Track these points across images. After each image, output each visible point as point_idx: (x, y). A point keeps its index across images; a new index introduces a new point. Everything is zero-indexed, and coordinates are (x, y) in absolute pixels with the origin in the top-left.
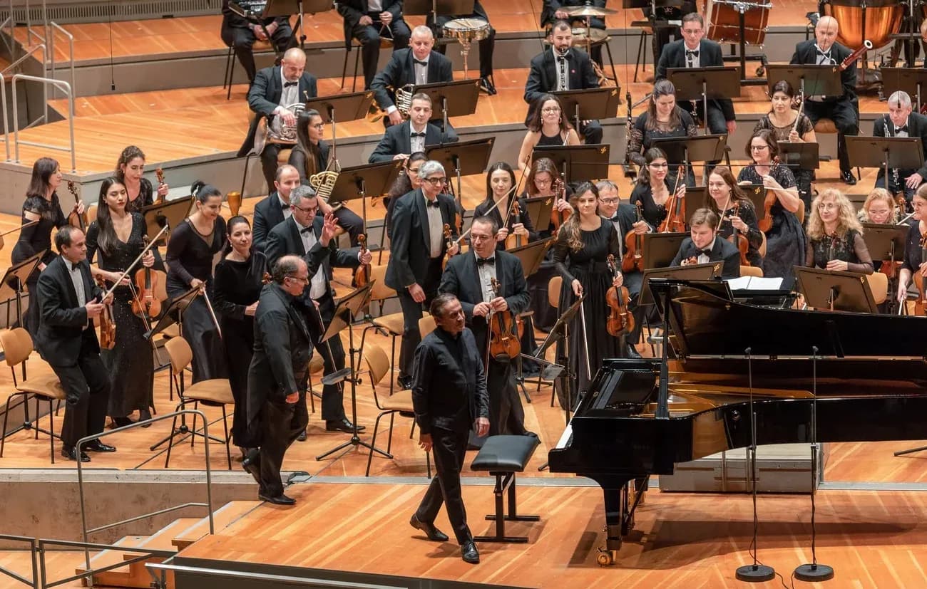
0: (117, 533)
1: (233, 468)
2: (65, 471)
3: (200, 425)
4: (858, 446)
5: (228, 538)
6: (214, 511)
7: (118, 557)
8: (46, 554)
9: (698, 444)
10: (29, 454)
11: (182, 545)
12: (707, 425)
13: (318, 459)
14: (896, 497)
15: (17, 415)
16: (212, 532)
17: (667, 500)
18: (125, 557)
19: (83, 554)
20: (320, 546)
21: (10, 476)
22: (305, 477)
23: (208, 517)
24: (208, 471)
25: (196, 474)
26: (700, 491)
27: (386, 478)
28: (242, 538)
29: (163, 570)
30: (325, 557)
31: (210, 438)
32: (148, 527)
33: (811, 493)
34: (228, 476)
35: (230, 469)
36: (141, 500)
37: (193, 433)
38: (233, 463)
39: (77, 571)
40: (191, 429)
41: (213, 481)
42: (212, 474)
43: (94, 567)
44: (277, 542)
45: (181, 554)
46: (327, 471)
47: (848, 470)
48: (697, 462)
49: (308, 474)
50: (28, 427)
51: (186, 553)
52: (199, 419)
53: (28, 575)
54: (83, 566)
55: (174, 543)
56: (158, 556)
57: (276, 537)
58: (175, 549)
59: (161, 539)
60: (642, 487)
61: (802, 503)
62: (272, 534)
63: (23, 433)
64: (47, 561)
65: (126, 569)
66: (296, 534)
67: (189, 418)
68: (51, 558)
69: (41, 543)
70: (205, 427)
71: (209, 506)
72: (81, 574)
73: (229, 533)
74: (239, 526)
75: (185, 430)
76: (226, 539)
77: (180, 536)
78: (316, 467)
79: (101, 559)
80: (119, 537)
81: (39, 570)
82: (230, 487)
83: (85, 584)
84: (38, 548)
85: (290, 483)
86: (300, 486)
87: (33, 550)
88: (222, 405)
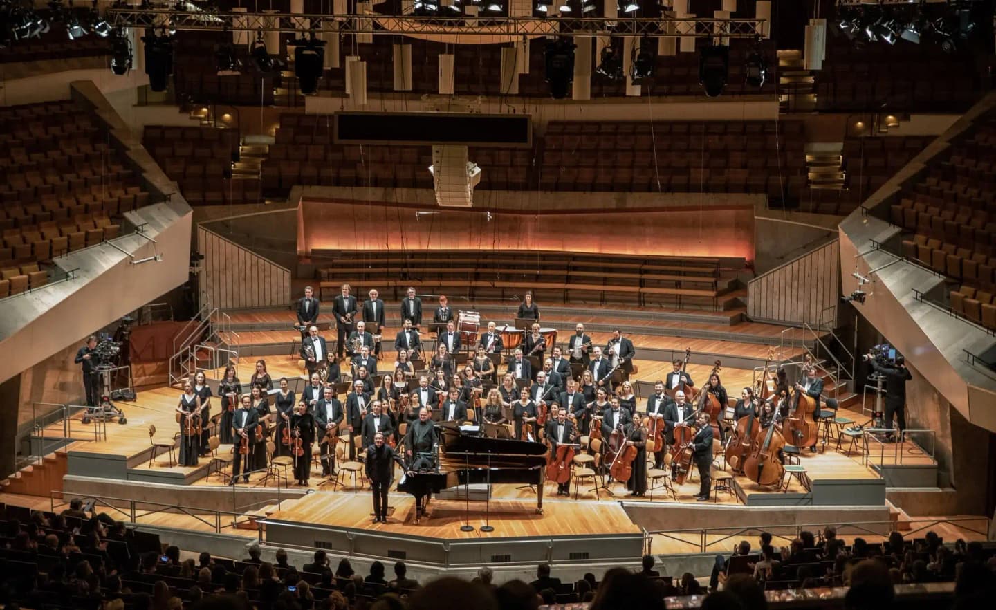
0: (246, 510)
3: (277, 472)
4: (504, 485)
6: (281, 502)
7: (246, 518)
8: (221, 516)
9: (449, 483)
10: (216, 481)
11: (269, 514)
12: (452, 476)
13: (318, 485)
14: (516, 503)
15: (213, 467)
16: (279, 510)
17: (438, 502)
18: (249, 518)
19: (234, 517)
20: (316, 516)
22: (314, 491)
23: (278, 504)
25: (275, 489)
26: (449, 499)
27: (341, 493)
28: (290, 512)
29: (262, 523)
30: (318, 520)
32: (257, 508)
33: (487, 501)
36: (256, 498)
37: (275, 475)
40: (274, 473)
41: (280, 492)
42: (280, 489)
43: (237, 521)
45: (269, 518)
46: (321, 489)
47: (499, 493)
48: (448, 489)
50: (217, 472)
51: (270, 517)
53: (214, 524)
54: (233, 521)
55: (266, 513)
56: (260, 518)
57: (301, 512)
58: (266, 515)
59: (261, 512)
60: (429, 497)
61: (484, 504)
63: (215, 473)
65: (248, 522)
68: (222, 518)
69: (219, 512)
70: (279, 473)
71: (279, 501)
72: (232, 524)
73: (285, 510)
74: (289, 508)
75: (271, 474)
76: (284, 513)
77: (268, 511)
78: (316, 488)
79: (240, 519)
80: (246, 511)
81: (218, 522)
82: (287, 494)
83: (234, 528)
84: (218, 514)
85: (307, 493)
86: (311, 494)
87: (216, 515)
88: (285, 465)
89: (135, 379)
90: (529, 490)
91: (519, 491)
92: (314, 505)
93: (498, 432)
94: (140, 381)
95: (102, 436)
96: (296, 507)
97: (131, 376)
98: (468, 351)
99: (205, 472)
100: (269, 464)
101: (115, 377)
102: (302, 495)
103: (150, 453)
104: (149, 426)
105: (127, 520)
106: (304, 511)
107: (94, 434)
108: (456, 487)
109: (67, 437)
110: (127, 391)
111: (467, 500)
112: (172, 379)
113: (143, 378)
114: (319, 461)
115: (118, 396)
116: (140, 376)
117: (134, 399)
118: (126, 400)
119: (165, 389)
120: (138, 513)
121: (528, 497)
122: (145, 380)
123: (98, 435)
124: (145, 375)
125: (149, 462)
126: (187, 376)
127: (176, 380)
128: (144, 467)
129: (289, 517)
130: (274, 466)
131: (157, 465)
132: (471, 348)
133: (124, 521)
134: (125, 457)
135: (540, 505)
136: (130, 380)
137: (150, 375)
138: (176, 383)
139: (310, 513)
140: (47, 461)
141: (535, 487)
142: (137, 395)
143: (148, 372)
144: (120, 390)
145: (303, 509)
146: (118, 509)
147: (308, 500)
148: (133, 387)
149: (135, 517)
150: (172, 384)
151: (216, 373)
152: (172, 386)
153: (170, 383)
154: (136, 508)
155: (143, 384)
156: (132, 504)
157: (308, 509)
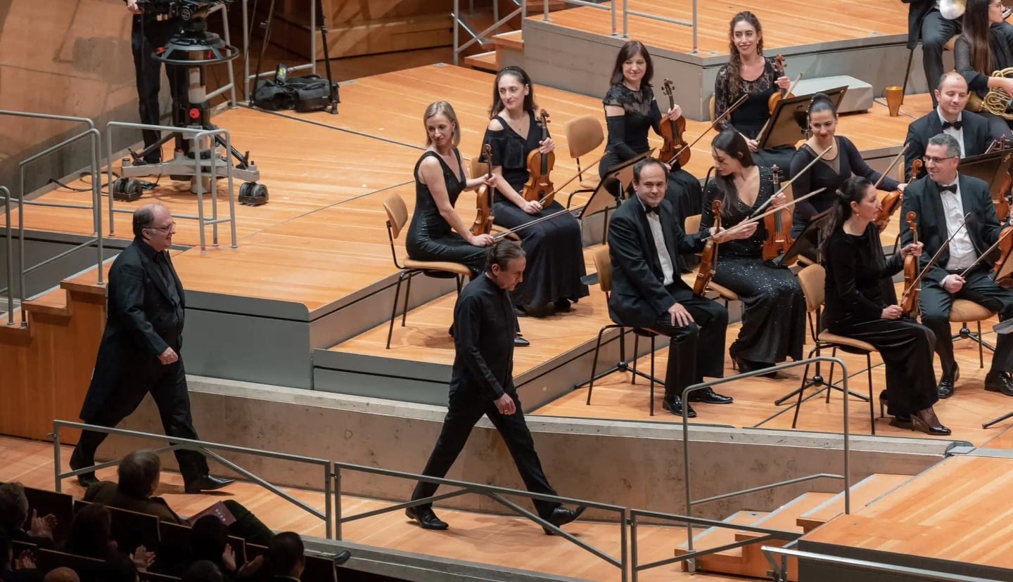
0: (730, 506)
1: (876, 432)
2: (667, 426)
3: (837, 378)
5: (868, 520)
6: (851, 486)
7: (728, 537)
8: (639, 529)
10: (621, 402)
11: (809, 525)
13: (985, 427)
15: (611, 352)
16: (847, 512)
18: (738, 537)
19: (684, 531)
20: (981, 537)
21: (598, 429)
22: (968, 449)
23: (844, 493)
24: (846, 434)
25: (830, 438)
28: (885, 521)
29: (784, 556)
30: (985, 551)
31: (850, 393)
32: (767, 502)
34: (869, 442)
35: (873, 433)
36: (761, 467)
37: (829, 386)
38: (877, 426)
39: (677, 552)
40: (826, 380)
41: (851, 448)
42: (850, 438)
43: (699, 547)
44: (929, 528)
45: (807, 538)
46: (996, 443)
49: (972, 445)
50: (623, 368)
51: (813, 536)
52: (837, 368)
53: (616, 554)
54: (684, 546)
55: (800, 522)
56: (779, 537)
57: (926, 523)
58: (800, 530)
59: (783, 518)
62: (922, 517)
63: (618, 376)
64: (639, 538)
65: (737, 552)
66: (952, 520)
67: (825, 367)
68: (645, 535)
69: (633, 513)
70: (845, 380)
71: (846, 479)
72: (681, 556)
73: (868, 513)
74: (883, 506)
75: (819, 382)
76: (865, 521)
77: (807, 515)
78: (981, 437)
79: (706, 539)
80: (731, 512)
81: (629, 549)
82: (872, 456)
83: (685, 568)
84: (629, 521)
85: (948, 455)
86: (960, 460)
87: (623, 522)
88: (867, 352)
89: (333, 32)
92: (969, 500)
94: (347, 39)
95: (224, 230)
96: (904, 506)
97: (320, 23)
99: (579, 370)
100: (809, 347)
101: (266, 24)
102: (929, 462)
103: (387, 298)
104: (385, 199)
105: (311, 529)
106: (938, 517)
107: (196, 225)
109: (105, 233)
110: (307, 76)
112: (464, 37)
113: (361, 30)
114: (991, 339)
115: (276, 90)
116: (349, 23)
117: (329, 102)
118: (302, 106)
119: (440, 68)
120: (350, 506)
122: (369, 38)
123: (209, 229)
124: (367, 19)
125: (385, 329)
126: (515, 24)
127: (478, 38)
128: (370, 345)
129: (884, 538)
130: (826, 353)
131: (412, 341)
133: (303, 533)
134: (301, 307)
136: (315, 34)
137: (386, 18)
138: (476, 49)
139: (962, 523)
140: (40, 315)
142: (340, 91)
143: (375, 9)
144: (282, 72)
145: (932, 512)
146: (284, 491)
147: (947, 481)
148: (327, 60)
149: (340, 521)
150: (464, 54)
151: (619, 12)
152: (462, 63)
153: (457, 49)
154: (343, 489)
155: (362, 50)
156: (328, 475)
157: (947, 512)
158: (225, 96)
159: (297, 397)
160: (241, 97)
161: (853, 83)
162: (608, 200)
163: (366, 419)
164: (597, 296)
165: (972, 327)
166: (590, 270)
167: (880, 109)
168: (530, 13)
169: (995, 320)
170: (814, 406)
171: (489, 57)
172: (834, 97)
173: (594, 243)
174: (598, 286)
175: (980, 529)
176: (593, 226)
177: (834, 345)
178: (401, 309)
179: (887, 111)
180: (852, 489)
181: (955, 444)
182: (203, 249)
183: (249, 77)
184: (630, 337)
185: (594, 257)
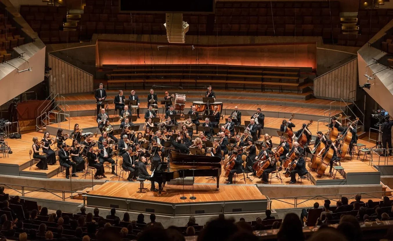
0: (77, 190)
4: (200, 177)
7: (77, 194)
9: (174, 177)
10: (61, 176)
11: (88, 192)
12: (176, 174)
14: (206, 186)
15: (60, 170)
16: (93, 190)
17: (168, 186)
18: (78, 194)
19: (71, 193)
20: (111, 193)
21: (59, 180)
25: (91, 180)
26: (174, 184)
27: (122, 182)
28: (98, 191)
29: (85, 196)
30: (111, 195)
32: (82, 189)
33: (192, 185)
36: (81, 184)
41: (93, 181)
43: (73, 196)
46: (112, 180)
47: (198, 181)
48: (174, 180)
49: (109, 181)
50: (62, 172)
51: (89, 194)
52: (91, 171)
53: (62, 196)
54: (71, 195)
55: (86, 192)
56: (84, 194)
57: (104, 191)
58: (87, 193)
59: (84, 191)
60: (164, 183)
61: (191, 186)
62: (103, 190)
63: (61, 173)
65: (78, 196)
67: (89, 171)
68: (66, 194)
69: (64, 191)
71: (92, 185)
72: (71, 197)
73: (96, 190)
74: (97, 189)
78: (110, 179)
79: (74, 194)
81: (64, 196)
82: (96, 182)
83: (71, 198)
85: (106, 182)
86: (107, 182)
87: (63, 192)
88: (95, 169)
89: (20, 128)
90: (212, 180)
91: (207, 180)
92: (109, 188)
93: (197, 152)
96: (100, 189)
98: (180, 113)
102: (103, 183)
104: (29, 150)
105: (20, 195)
106: (105, 190)
108: (177, 179)
110: (17, 134)
111: (183, 185)
112: (38, 128)
113: (23, 128)
114: (111, 167)
115: (13, 136)
116: (22, 127)
117: (20, 137)
118: (16, 138)
119: (35, 133)
120: (25, 192)
121: (212, 183)
122: (24, 129)
124: (24, 126)
125: (29, 168)
126: (45, 126)
127: (40, 128)
128: (27, 170)
129: (98, 193)
130: (89, 169)
131: (33, 169)
132: (182, 112)
134: (18, 165)
135: (218, 186)
136: (18, 128)
137: (27, 126)
138: (40, 130)
139: (108, 191)
141: (215, 178)
142: (22, 136)
143: (25, 125)
144: (14, 133)
145: (105, 189)
146: (16, 190)
147: (106, 185)
148: (20, 132)
149: (24, 194)
150: (38, 131)
151: (59, 124)
152: (38, 132)
153: (37, 130)
154: (24, 189)
155: (24, 130)
156: (22, 188)
157: (106, 190)
158: (6, 137)
159: (18, 177)
160: (8, 137)
161: (91, 133)
162: (59, 150)
163: (27, 180)
164: (58, 162)
165: (108, 165)
166: (57, 159)
167: (94, 136)
168: (47, 125)
169: (111, 164)
170: (87, 176)
171: (42, 131)
172: (89, 135)
173: (57, 155)
174: (58, 161)
175: (111, 192)
176: (57, 153)
177: (90, 168)
178: (31, 165)
179: (95, 137)
180: (93, 187)
181: (107, 180)
182: (4, 157)
183: (9, 134)
184: (63, 168)
185: (57, 157)
